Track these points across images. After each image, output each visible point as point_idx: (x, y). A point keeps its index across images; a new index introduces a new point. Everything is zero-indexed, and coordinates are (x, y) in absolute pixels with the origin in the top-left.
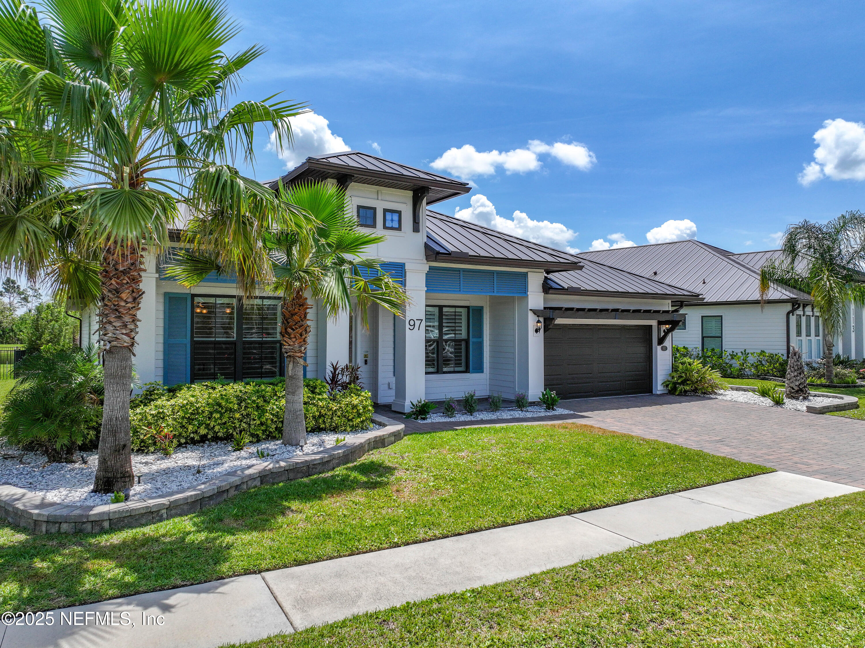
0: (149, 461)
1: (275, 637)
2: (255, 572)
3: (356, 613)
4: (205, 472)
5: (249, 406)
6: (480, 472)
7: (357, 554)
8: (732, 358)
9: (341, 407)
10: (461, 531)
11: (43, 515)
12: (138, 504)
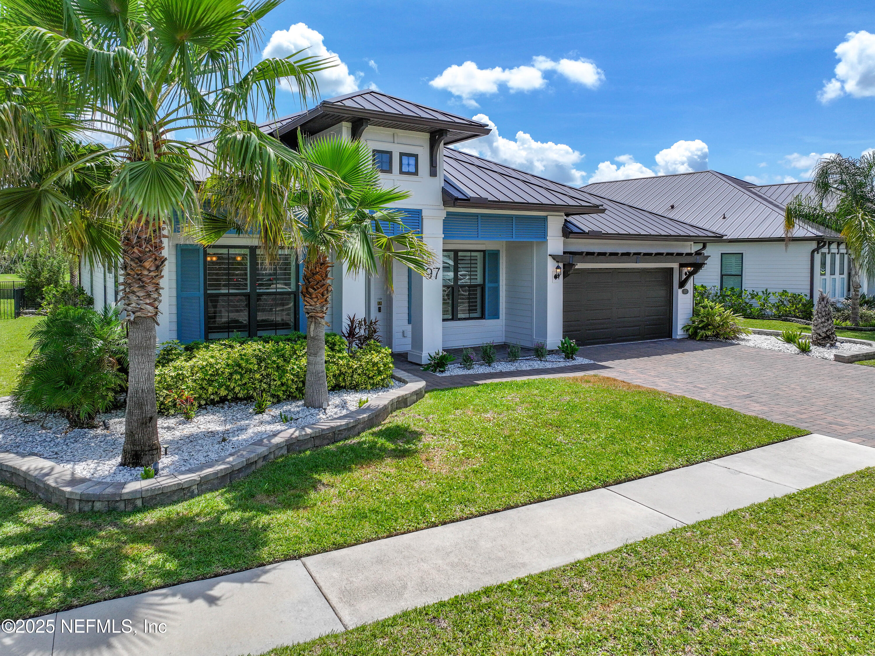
0: (171, 425)
1: (328, 636)
2: (295, 557)
3: (405, 609)
4: (230, 440)
5: (269, 366)
6: (509, 437)
7: (395, 535)
8: (753, 298)
9: (361, 365)
10: (497, 508)
11: (76, 494)
12: (169, 481)
